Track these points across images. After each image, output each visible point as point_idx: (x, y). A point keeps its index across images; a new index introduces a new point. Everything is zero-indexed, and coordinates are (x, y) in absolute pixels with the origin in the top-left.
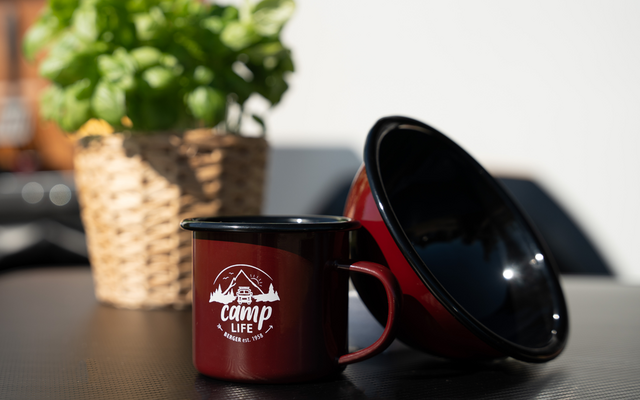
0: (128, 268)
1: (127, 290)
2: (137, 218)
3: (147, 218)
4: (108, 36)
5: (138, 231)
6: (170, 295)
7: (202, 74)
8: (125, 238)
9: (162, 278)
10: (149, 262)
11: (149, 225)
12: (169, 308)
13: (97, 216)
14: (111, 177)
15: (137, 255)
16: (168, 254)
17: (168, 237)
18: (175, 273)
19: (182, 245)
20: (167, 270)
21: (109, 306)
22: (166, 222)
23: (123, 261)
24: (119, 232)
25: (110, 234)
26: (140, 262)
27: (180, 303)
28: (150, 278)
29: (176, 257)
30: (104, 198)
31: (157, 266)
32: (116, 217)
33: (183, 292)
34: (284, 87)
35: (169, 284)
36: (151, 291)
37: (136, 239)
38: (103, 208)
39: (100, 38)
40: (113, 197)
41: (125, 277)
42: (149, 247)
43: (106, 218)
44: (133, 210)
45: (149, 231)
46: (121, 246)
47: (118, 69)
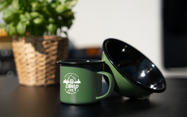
0: (30, 75)
1: (29, 81)
2: (33, 60)
3: (36, 60)
4: (23, 8)
5: (33, 64)
6: (43, 82)
7: (51, 20)
8: (29, 66)
9: (40, 78)
10: (37, 73)
11: (37, 62)
12: (42, 86)
13: (20, 60)
14: (25, 49)
15: (33, 71)
16: (42, 71)
17: (42, 66)
18: (44, 76)
19: (46, 68)
20: (42, 75)
21: (24, 86)
22: (42, 62)
23: (29, 73)
24: (28, 65)
25: (25, 65)
26: (34, 73)
27: (45, 84)
28: (37, 78)
29: (44, 72)
30: (23, 55)
31: (39, 74)
32: (27, 60)
33: (46, 81)
34: (71, 24)
35: (42, 79)
36: (37, 81)
37: (33, 66)
38: (23, 58)
39: (20, 9)
40: (26, 55)
41: (29, 77)
42: (37, 69)
43: (23, 60)
44: (32, 58)
45: (37, 64)
46: (28, 69)
47: (25, 18)
